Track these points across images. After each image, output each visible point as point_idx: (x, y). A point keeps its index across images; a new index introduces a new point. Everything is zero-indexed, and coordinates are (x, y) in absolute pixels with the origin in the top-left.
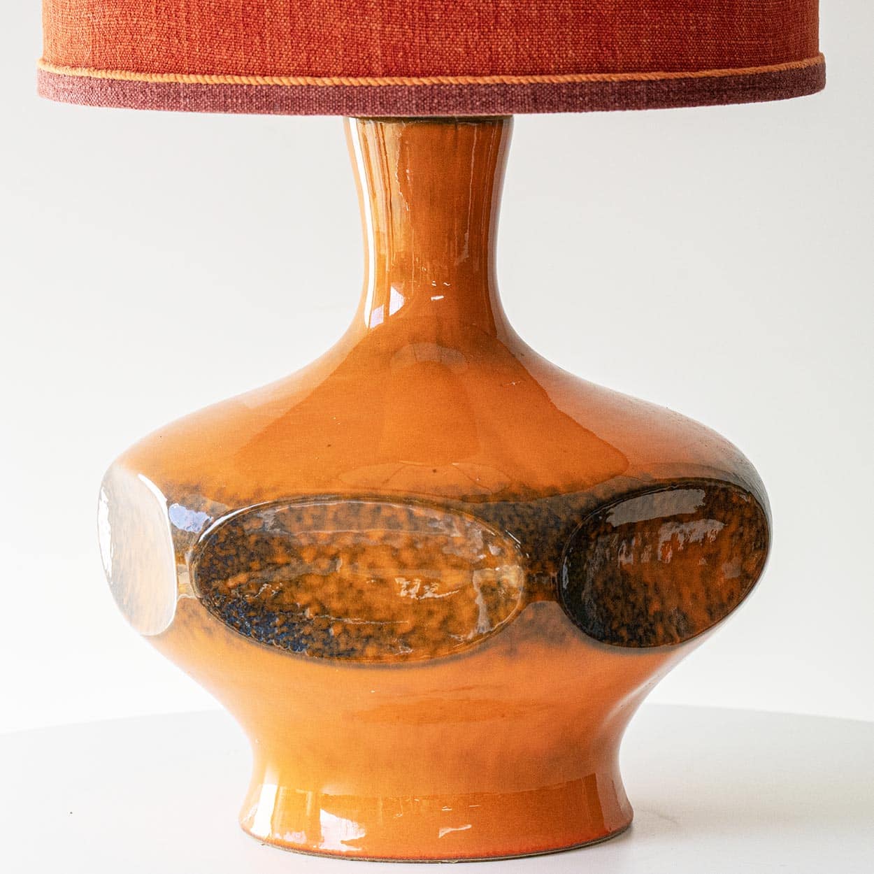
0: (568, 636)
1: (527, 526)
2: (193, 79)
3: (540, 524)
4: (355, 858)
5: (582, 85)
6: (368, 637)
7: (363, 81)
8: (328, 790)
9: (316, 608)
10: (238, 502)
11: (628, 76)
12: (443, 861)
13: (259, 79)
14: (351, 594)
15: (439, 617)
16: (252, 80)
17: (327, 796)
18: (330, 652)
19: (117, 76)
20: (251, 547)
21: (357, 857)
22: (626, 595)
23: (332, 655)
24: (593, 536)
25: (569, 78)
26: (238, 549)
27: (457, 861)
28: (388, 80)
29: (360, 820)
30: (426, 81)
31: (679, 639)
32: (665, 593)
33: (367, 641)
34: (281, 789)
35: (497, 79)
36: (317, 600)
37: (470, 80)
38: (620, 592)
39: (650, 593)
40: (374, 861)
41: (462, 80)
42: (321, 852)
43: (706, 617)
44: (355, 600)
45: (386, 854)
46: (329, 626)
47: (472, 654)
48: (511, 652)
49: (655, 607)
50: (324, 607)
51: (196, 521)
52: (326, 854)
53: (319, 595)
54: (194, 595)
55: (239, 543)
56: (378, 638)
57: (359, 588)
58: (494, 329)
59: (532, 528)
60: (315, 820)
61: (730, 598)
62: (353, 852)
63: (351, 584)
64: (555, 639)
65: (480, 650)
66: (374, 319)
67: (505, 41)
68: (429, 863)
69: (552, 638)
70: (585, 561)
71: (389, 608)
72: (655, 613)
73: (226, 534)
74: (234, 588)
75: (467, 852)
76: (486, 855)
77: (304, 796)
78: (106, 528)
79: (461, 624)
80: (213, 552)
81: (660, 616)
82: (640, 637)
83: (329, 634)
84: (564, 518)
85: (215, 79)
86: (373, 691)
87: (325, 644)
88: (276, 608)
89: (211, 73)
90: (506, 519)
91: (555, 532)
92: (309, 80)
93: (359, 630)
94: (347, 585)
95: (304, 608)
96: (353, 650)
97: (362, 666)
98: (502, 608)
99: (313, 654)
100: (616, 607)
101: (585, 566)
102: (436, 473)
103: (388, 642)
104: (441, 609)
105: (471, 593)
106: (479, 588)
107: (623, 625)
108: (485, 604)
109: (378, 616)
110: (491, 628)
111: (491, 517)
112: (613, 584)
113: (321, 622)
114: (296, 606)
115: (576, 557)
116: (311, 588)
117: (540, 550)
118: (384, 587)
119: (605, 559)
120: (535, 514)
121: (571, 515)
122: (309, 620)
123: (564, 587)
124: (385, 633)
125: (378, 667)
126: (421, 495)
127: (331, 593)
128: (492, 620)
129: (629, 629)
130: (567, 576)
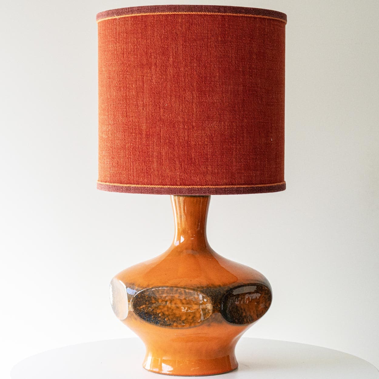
0: (223, 321)
2: (134, 186)
3: (216, 294)
5: (227, 188)
6: (174, 321)
7: (175, 187)
8: (164, 358)
9: (162, 314)
10: (143, 288)
11: (239, 186)
13: (150, 186)
15: (192, 316)
16: (148, 186)
17: (164, 360)
18: (165, 324)
19: (116, 184)
20: (146, 299)
22: (237, 312)
24: (229, 297)
25: (224, 186)
26: (143, 299)
28: (181, 186)
29: (172, 366)
30: (190, 187)
32: (246, 311)
34: (153, 358)
35: (207, 187)
37: (201, 187)
39: (243, 311)
41: (199, 187)
44: (171, 312)
46: (165, 318)
47: (199, 325)
48: (209, 325)
49: (244, 314)
50: (164, 314)
51: (133, 292)
52: (164, 374)
53: (163, 311)
54: (132, 310)
57: (172, 309)
58: (206, 247)
59: (214, 295)
60: (161, 365)
64: (220, 322)
65: (201, 325)
66: (177, 244)
67: (209, 177)
71: (179, 314)
73: (140, 295)
74: (142, 308)
75: (197, 374)
77: (158, 360)
78: (111, 293)
79: (197, 318)
80: (137, 300)
81: (245, 317)
82: (240, 322)
83: (165, 320)
84: (222, 292)
85: (139, 186)
86: (175, 334)
88: (152, 314)
89: (138, 184)
90: (208, 293)
91: (220, 296)
92: (162, 186)
93: (172, 319)
94: (169, 308)
95: (159, 314)
96: (171, 324)
97: (173, 328)
98: (207, 314)
99: (161, 325)
100: (234, 314)
101: (227, 304)
102: (191, 281)
103: (179, 322)
104: (192, 314)
105: (199, 310)
106: (201, 309)
107: (236, 319)
108: (203, 313)
109: (177, 316)
110: (204, 319)
111: (204, 292)
112: (234, 309)
113: (163, 317)
114: (157, 313)
115: (225, 302)
116: (161, 309)
117: (216, 300)
118: (178, 309)
119: (232, 303)
120: (215, 292)
121: (224, 292)
122: (160, 317)
123: (222, 309)
124: (178, 320)
125: (177, 328)
126: (188, 287)
127: (165, 310)
128: (204, 317)
129: (238, 320)
130: (223, 307)
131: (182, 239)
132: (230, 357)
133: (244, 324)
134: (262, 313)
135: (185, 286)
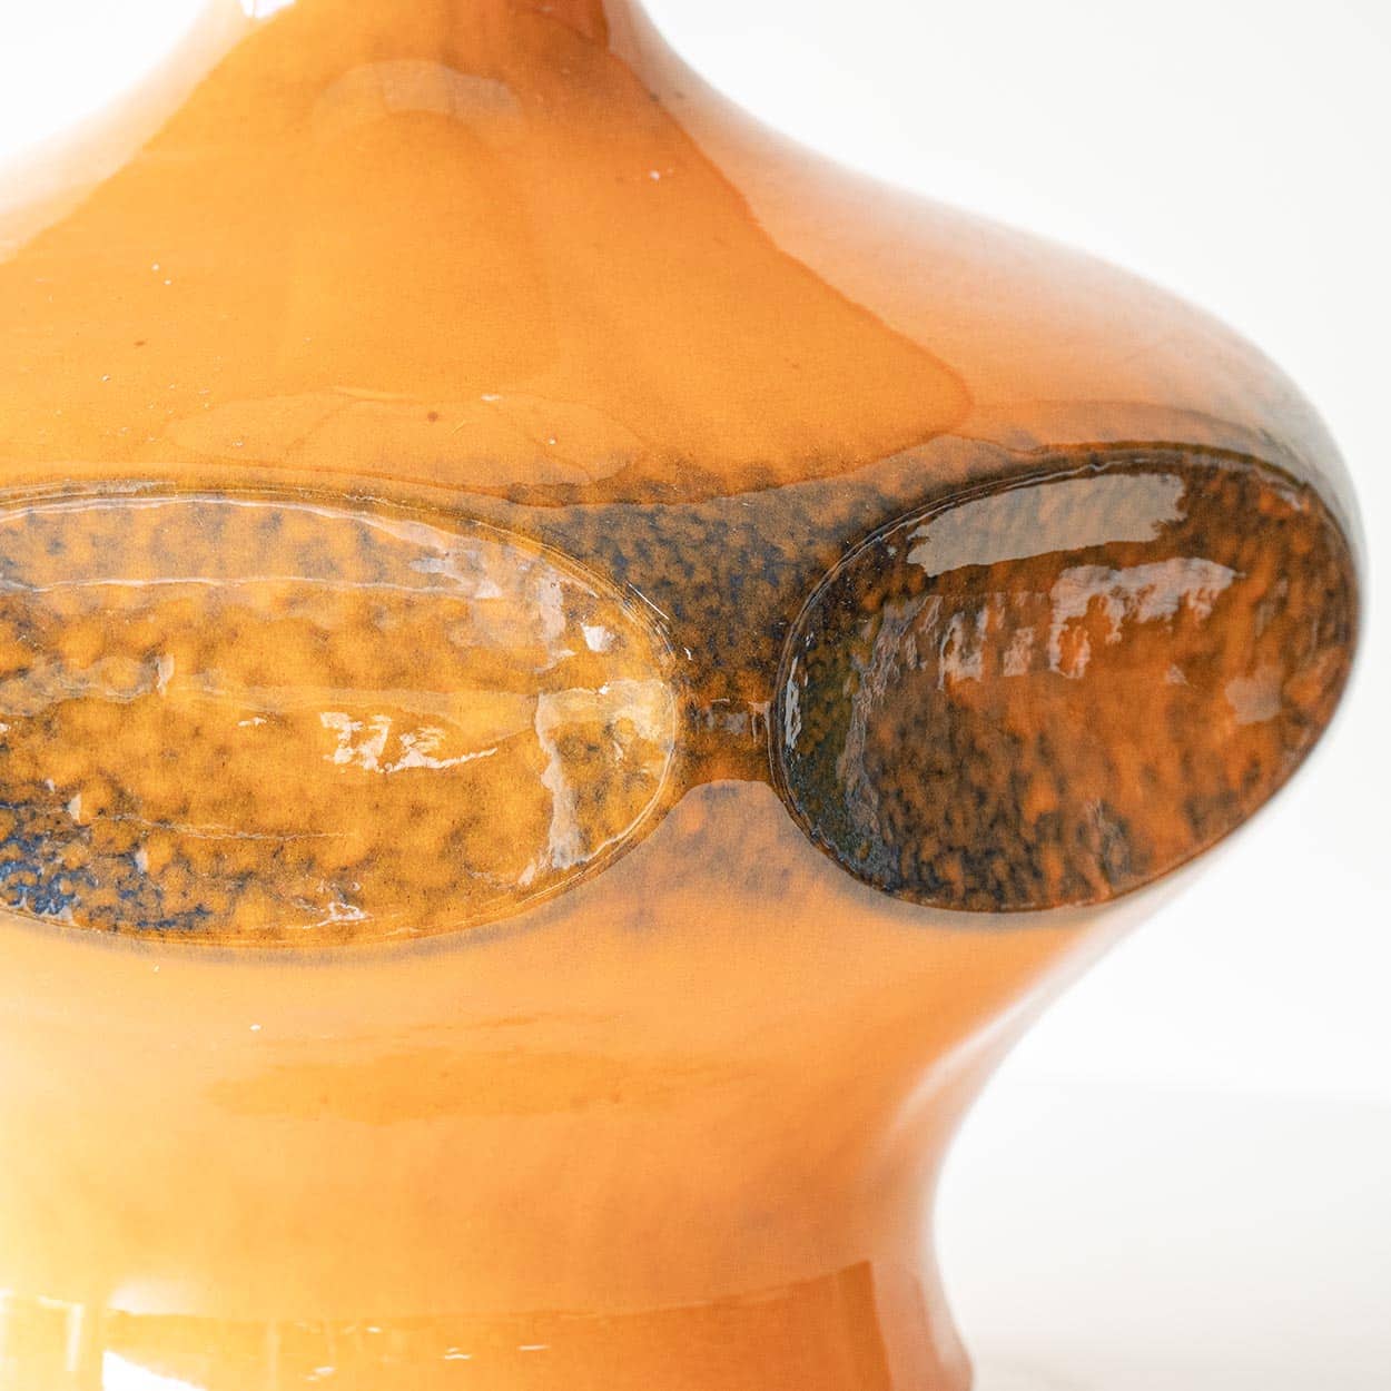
0: (799, 880)
1: (689, 571)
3: (723, 564)
6: (244, 877)
8: (132, 1299)
9: (101, 795)
14: (197, 757)
15: (442, 823)
17: (123, 1314)
22: (959, 768)
23: (142, 924)
24: (870, 602)
31: (1104, 890)
32: (1068, 759)
33: (241, 887)
36: (101, 772)
38: (944, 759)
39: (1028, 761)
43: (1182, 830)
46: (136, 846)
47: (531, 925)
48: (641, 922)
49: (1041, 800)
50: (121, 794)
53: (110, 759)
56: (271, 880)
57: (219, 739)
59: (701, 576)
61: (1251, 779)
63: (197, 728)
64: (762, 885)
65: (550, 917)
69: (753, 883)
70: (849, 669)
71: (301, 795)
72: (1042, 817)
77: (60, 1318)
79: (502, 842)
81: (1054, 826)
82: (1000, 884)
83: (134, 865)
84: (789, 549)
86: (255, 1027)
87: (125, 895)
90: (628, 551)
91: (765, 589)
93: (217, 856)
94: (185, 730)
95: (65, 794)
96: (200, 910)
97: (225, 957)
98: (615, 800)
99: (89, 921)
100: (931, 800)
102: (437, 423)
103: (298, 890)
104: (446, 802)
105: (529, 755)
106: (552, 743)
107: (951, 849)
108: (568, 788)
109: (270, 818)
110: (586, 854)
111: (588, 545)
112: (924, 735)
113: (113, 832)
114: (44, 787)
115: (823, 658)
116: (85, 738)
117: (722, 638)
118: (290, 737)
119: (904, 667)
120: (709, 540)
121: (810, 543)
122: (79, 827)
123: (788, 742)
124: (291, 866)
125: (270, 959)
126: (394, 483)
127: (142, 753)
128: (587, 831)
129: (967, 860)
130: (797, 711)
133: (1044, 905)
135: (363, 473)
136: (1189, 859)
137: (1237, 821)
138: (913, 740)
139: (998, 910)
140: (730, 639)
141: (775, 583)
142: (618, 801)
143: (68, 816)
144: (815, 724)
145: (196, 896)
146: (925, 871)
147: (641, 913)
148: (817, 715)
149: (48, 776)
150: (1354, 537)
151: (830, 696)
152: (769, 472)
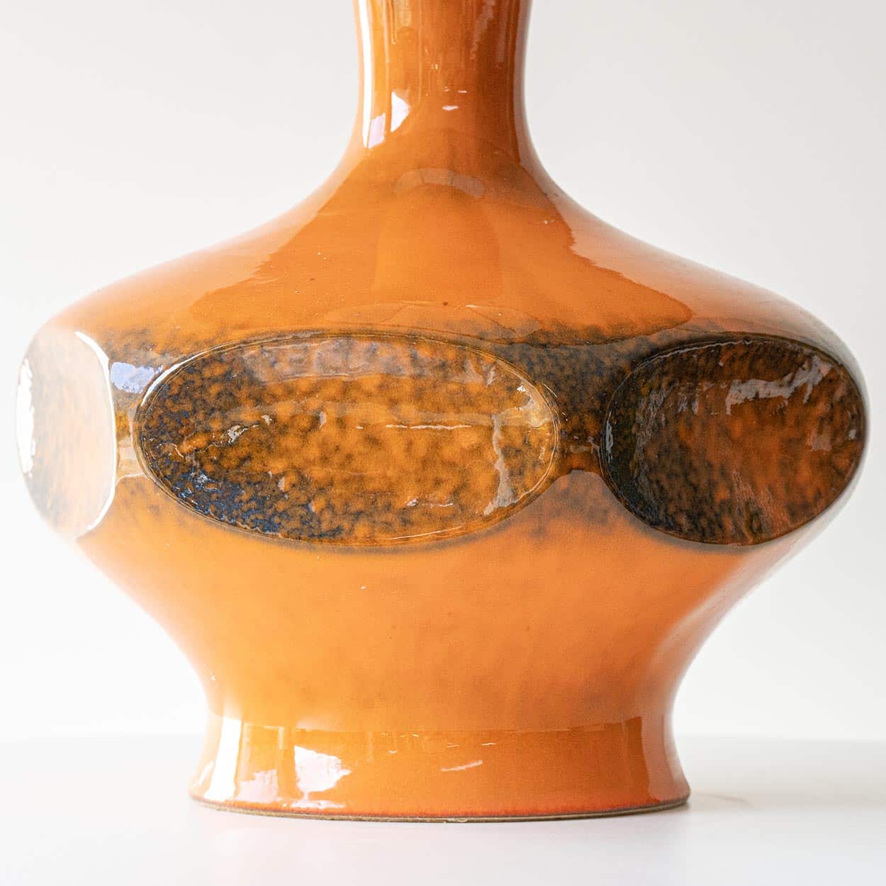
0: (612, 515)
1: (562, 369)
3: (577, 368)
4: (335, 817)
6: (359, 514)
8: (306, 725)
9: (293, 478)
12: (450, 819)
14: (336, 459)
15: (449, 487)
17: (303, 731)
18: (310, 532)
20: (211, 400)
21: (339, 814)
22: (686, 475)
23: (311, 537)
24: (644, 390)
26: (195, 402)
27: (466, 820)
31: (751, 540)
32: (734, 478)
33: (357, 518)
34: (246, 725)
36: (294, 467)
38: (677, 468)
39: (716, 476)
40: (361, 820)
42: (292, 811)
43: (786, 517)
44: (342, 466)
45: (376, 810)
46: (310, 501)
47: (489, 533)
48: (540, 533)
49: (722, 494)
50: (302, 477)
52: (299, 812)
53: (298, 461)
55: (197, 395)
56: (371, 515)
57: (347, 451)
59: (568, 372)
61: (818, 495)
62: (334, 809)
63: (337, 447)
64: (595, 518)
65: (498, 530)
68: (431, 822)
69: (591, 516)
70: (634, 421)
71: (385, 476)
72: (723, 502)
73: (180, 383)
74: (190, 453)
75: (479, 809)
76: (503, 814)
77: (274, 734)
79: (477, 495)
80: (163, 406)
81: (728, 506)
82: (703, 529)
83: (308, 509)
84: (608, 362)
86: (363, 587)
87: (303, 523)
88: (242, 479)
90: (535, 360)
91: (596, 379)
93: (346, 504)
94: (332, 447)
95: (277, 478)
96: (339, 529)
97: (350, 551)
98: (527, 474)
99: (288, 535)
100: (672, 486)
101: (634, 430)
102: (447, 307)
103: (383, 518)
104: (451, 477)
105: (489, 456)
106: (500, 450)
107: (681, 511)
108: (507, 470)
109: (371, 486)
110: (515, 500)
111: (516, 357)
112: (668, 457)
113: (298, 495)
114: (267, 474)
115: (623, 414)
116: (285, 453)
117: (577, 400)
118: (379, 449)
119: (659, 425)
120: (571, 356)
121: (617, 360)
122: (283, 493)
123: (607, 449)
124: (380, 508)
125: (370, 551)
126: (428, 331)
127: (312, 459)
128: (516, 489)
129: (689, 517)
130: (611, 436)
131: (400, 109)
132: (644, 728)
134: (816, 499)
135: (413, 327)
136: (789, 531)
137: (811, 517)
138: (663, 458)
139: (702, 541)
140: (581, 400)
141: (601, 376)
142: (529, 474)
143: (278, 488)
144: (619, 443)
145: (336, 523)
146: (670, 519)
147: (540, 529)
148: (620, 439)
149: (269, 470)
150: (863, 392)
151: (626, 432)
152: (598, 330)
